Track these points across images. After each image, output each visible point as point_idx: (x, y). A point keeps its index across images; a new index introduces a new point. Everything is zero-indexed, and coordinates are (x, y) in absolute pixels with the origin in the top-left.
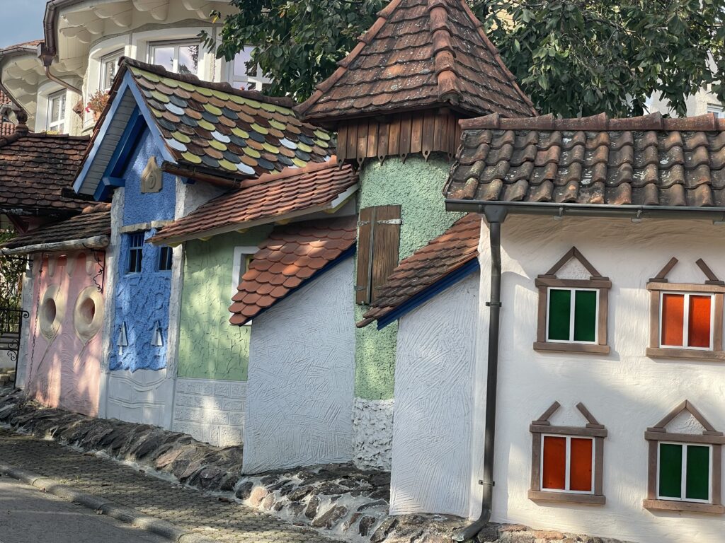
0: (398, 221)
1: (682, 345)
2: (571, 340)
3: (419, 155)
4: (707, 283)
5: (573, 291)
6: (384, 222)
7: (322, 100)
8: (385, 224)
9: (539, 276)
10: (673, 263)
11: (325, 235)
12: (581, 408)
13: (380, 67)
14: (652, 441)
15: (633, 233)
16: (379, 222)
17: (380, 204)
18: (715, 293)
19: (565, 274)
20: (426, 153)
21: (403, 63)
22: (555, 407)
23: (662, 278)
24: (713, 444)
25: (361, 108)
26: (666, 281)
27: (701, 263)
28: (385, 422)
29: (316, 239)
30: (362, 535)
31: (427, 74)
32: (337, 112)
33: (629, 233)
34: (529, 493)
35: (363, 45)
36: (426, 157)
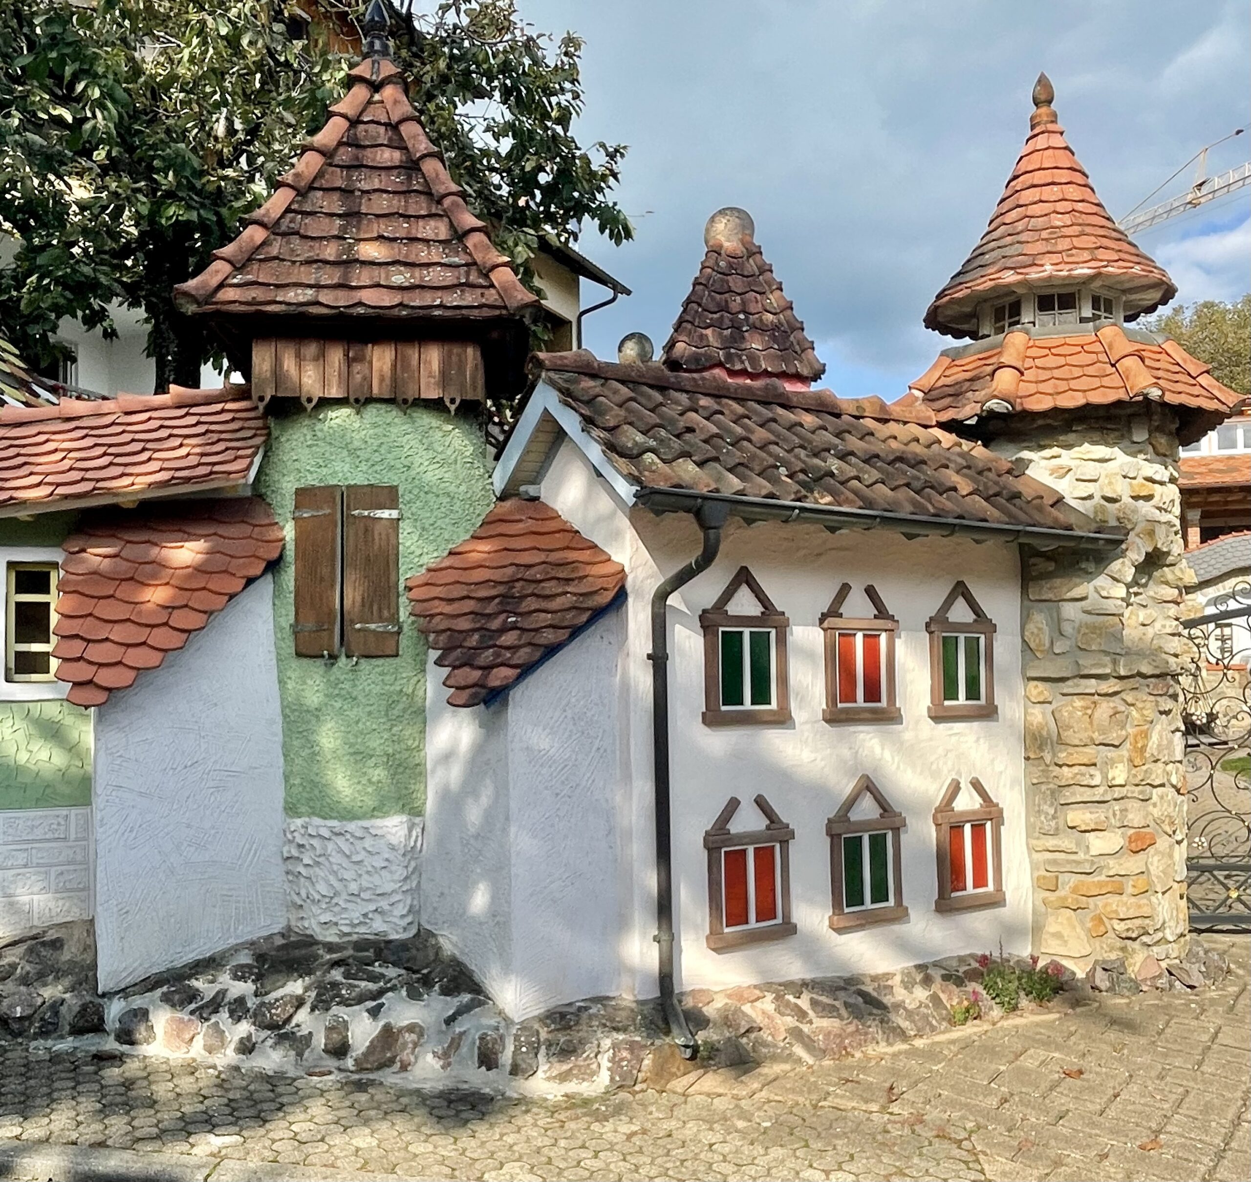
0: (395, 514)
1: (856, 702)
2: (748, 705)
3: (436, 406)
4: (876, 617)
5: (747, 632)
6: (366, 513)
7: (235, 281)
8: (369, 517)
9: (704, 611)
10: (845, 589)
11: (212, 531)
12: (761, 803)
13: (345, 239)
14: (833, 836)
15: (804, 548)
16: (356, 512)
17: (352, 483)
18: (886, 630)
19: (734, 608)
20: (453, 401)
21: (394, 240)
22: (733, 805)
23: (833, 612)
24: (892, 829)
25: (338, 307)
26: (841, 616)
27: (871, 592)
28: (387, 856)
29: (198, 537)
30: (489, 1069)
31: (458, 266)
32: (283, 307)
33: (798, 549)
34: (707, 938)
35: (293, 193)
36: (453, 408)
